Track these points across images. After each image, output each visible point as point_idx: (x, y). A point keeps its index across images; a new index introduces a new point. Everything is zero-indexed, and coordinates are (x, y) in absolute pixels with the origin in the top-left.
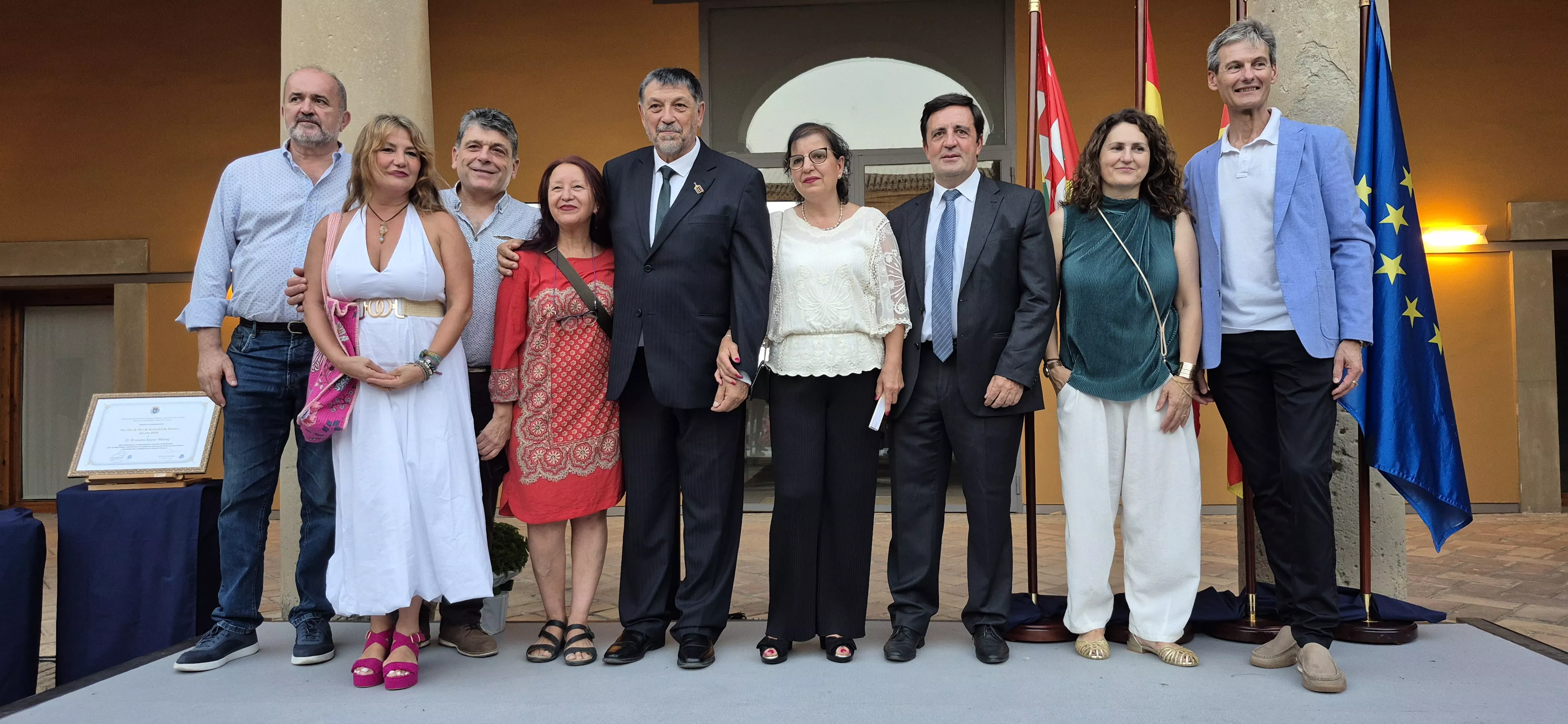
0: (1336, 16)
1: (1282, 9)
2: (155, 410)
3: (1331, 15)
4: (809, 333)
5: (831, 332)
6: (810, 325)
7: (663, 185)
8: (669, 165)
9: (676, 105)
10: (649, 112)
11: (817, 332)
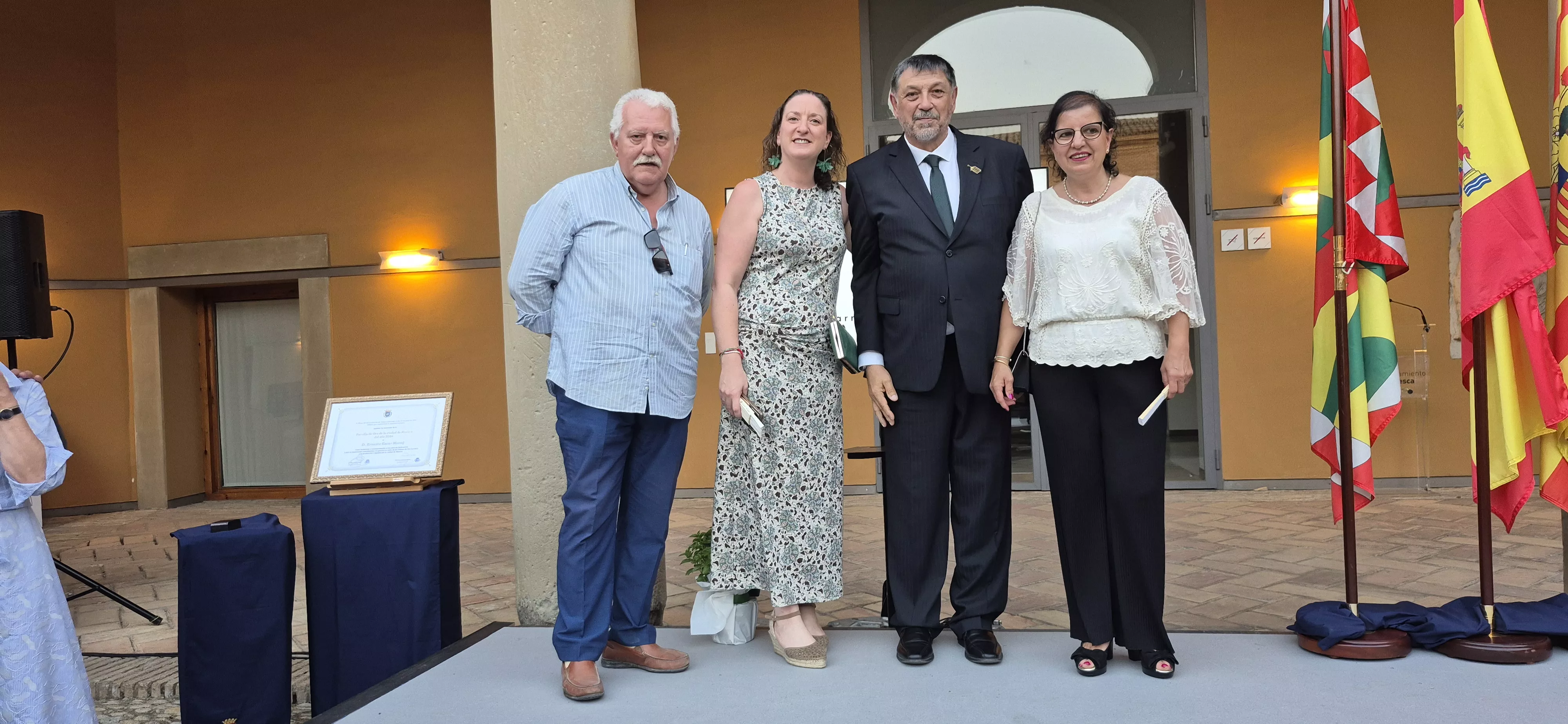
2: (388, 414)
4: (1071, 321)
5: (1096, 319)
6: (1071, 312)
7: (932, 171)
8: (934, 153)
9: (933, 91)
10: (905, 101)
11: (1080, 319)
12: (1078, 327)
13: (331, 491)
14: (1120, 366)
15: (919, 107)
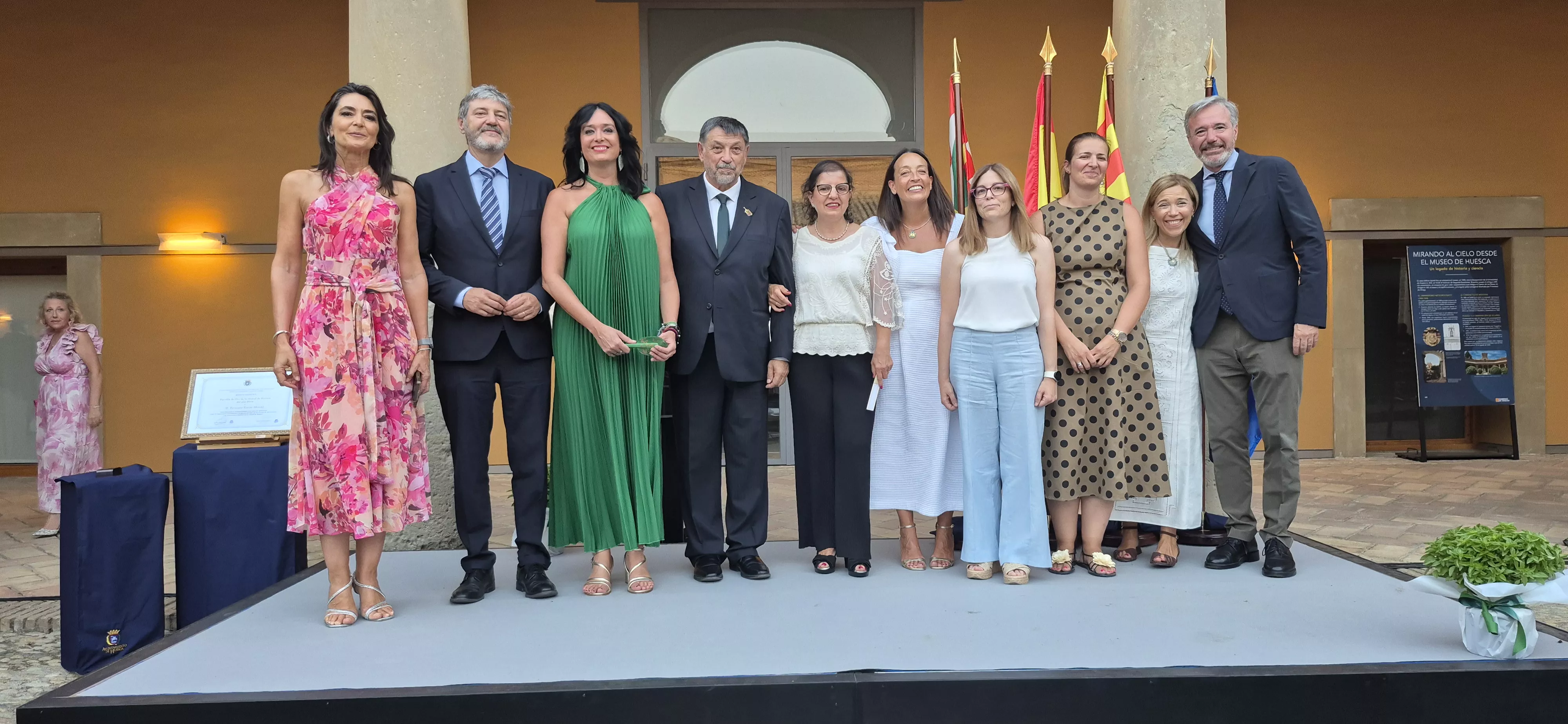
0: (1188, 86)
1: (1149, 79)
2: (248, 383)
3: (1185, 86)
4: (817, 323)
5: (835, 322)
6: (818, 317)
7: (721, 206)
8: (724, 193)
9: (733, 149)
10: (711, 152)
11: (823, 323)
12: (822, 328)
13: (198, 446)
14: (849, 356)
15: (722, 159)
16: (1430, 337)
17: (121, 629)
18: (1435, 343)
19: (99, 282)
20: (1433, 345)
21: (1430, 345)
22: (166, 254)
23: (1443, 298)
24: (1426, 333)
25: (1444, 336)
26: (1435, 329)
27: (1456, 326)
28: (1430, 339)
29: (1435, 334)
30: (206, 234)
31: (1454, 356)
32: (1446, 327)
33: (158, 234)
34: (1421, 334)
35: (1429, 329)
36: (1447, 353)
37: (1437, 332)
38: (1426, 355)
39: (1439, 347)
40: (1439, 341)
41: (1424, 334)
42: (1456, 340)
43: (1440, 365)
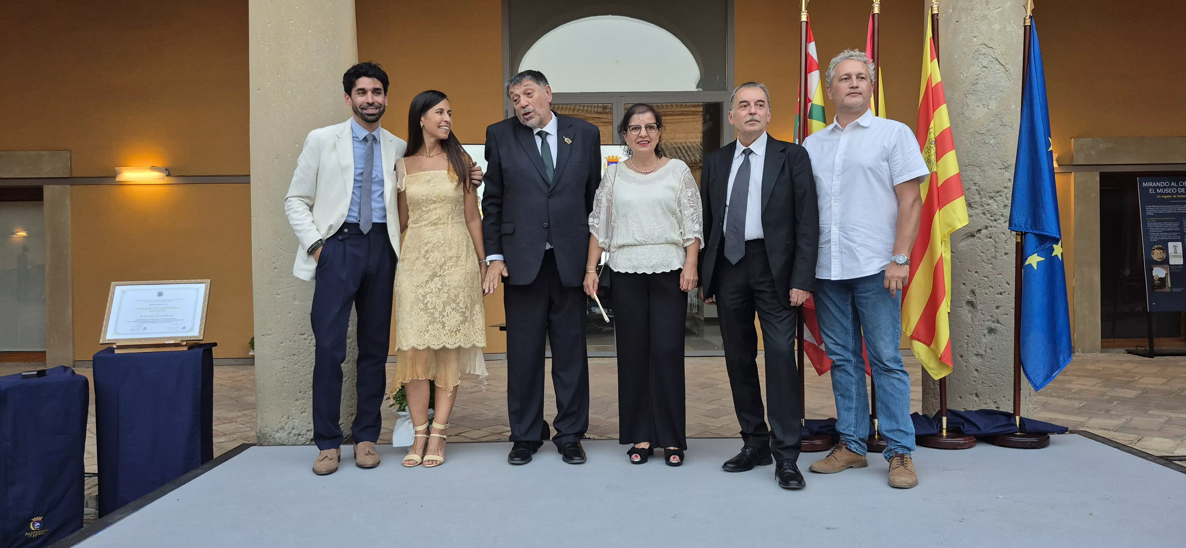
4: (635, 245)
5: (650, 244)
6: (636, 240)
7: (542, 141)
8: (543, 130)
11: (640, 244)
12: (639, 249)
16: (1157, 253)
17: (44, 516)
18: (1161, 259)
19: (69, 208)
20: (1160, 260)
21: (1157, 260)
22: (122, 184)
23: (1167, 221)
24: (1154, 250)
25: (1169, 252)
26: (1161, 246)
27: (1179, 244)
28: (1157, 255)
29: (1161, 251)
30: (153, 168)
31: (1178, 269)
32: (1171, 245)
33: (116, 168)
34: (1150, 251)
35: (1156, 246)
36: (1171, 266)
37: (1163, 249)
38: (1154, 268)
39: (1165, 262)
40: (1165, 257)
41: (1152, 251)
42: (1178, 256)
43: (1165, 276)
